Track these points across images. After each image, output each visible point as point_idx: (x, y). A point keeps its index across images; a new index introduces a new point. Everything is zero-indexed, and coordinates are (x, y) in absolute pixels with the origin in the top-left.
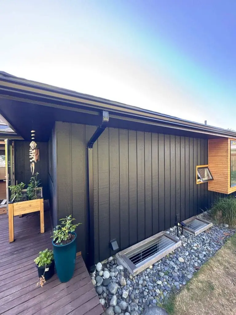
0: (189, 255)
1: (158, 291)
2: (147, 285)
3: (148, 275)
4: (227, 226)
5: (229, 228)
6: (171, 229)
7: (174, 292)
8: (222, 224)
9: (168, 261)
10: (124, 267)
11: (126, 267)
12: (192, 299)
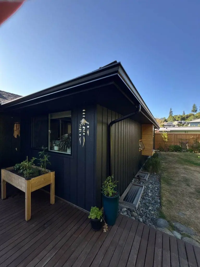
0: (151, 191)
1: (152, 212)
2: (146, 212)
3: (142, 207)
4: (155, 173)
5: (156, 175)
6: (133, 181)
7: (159, 210)
8: (152, 173)
9: (145, 197)
10: (127, 208)
11: (128, 207)
12: (168, 209)
